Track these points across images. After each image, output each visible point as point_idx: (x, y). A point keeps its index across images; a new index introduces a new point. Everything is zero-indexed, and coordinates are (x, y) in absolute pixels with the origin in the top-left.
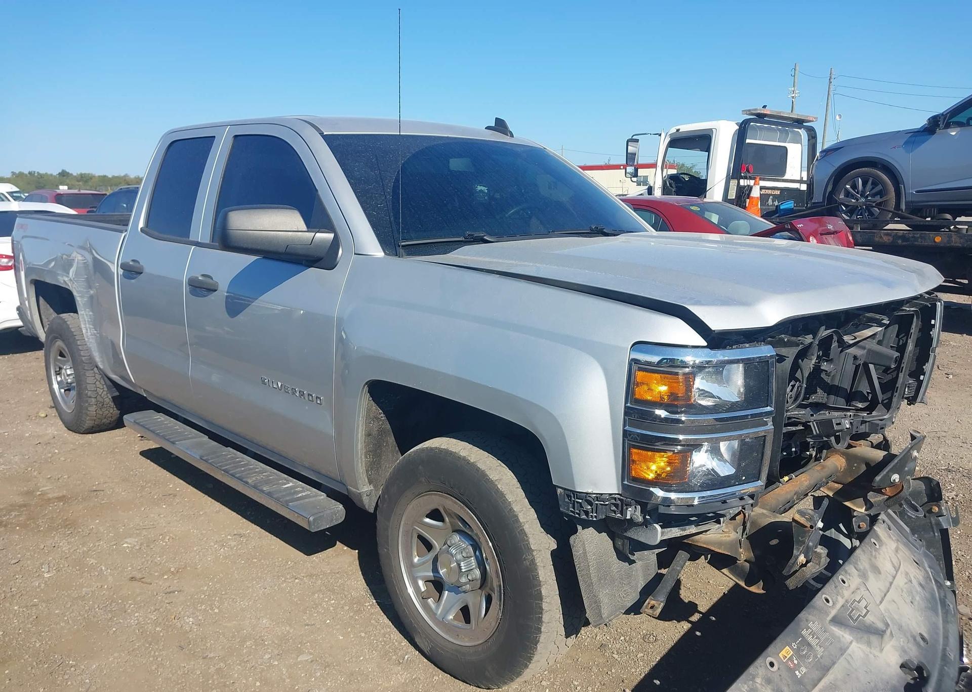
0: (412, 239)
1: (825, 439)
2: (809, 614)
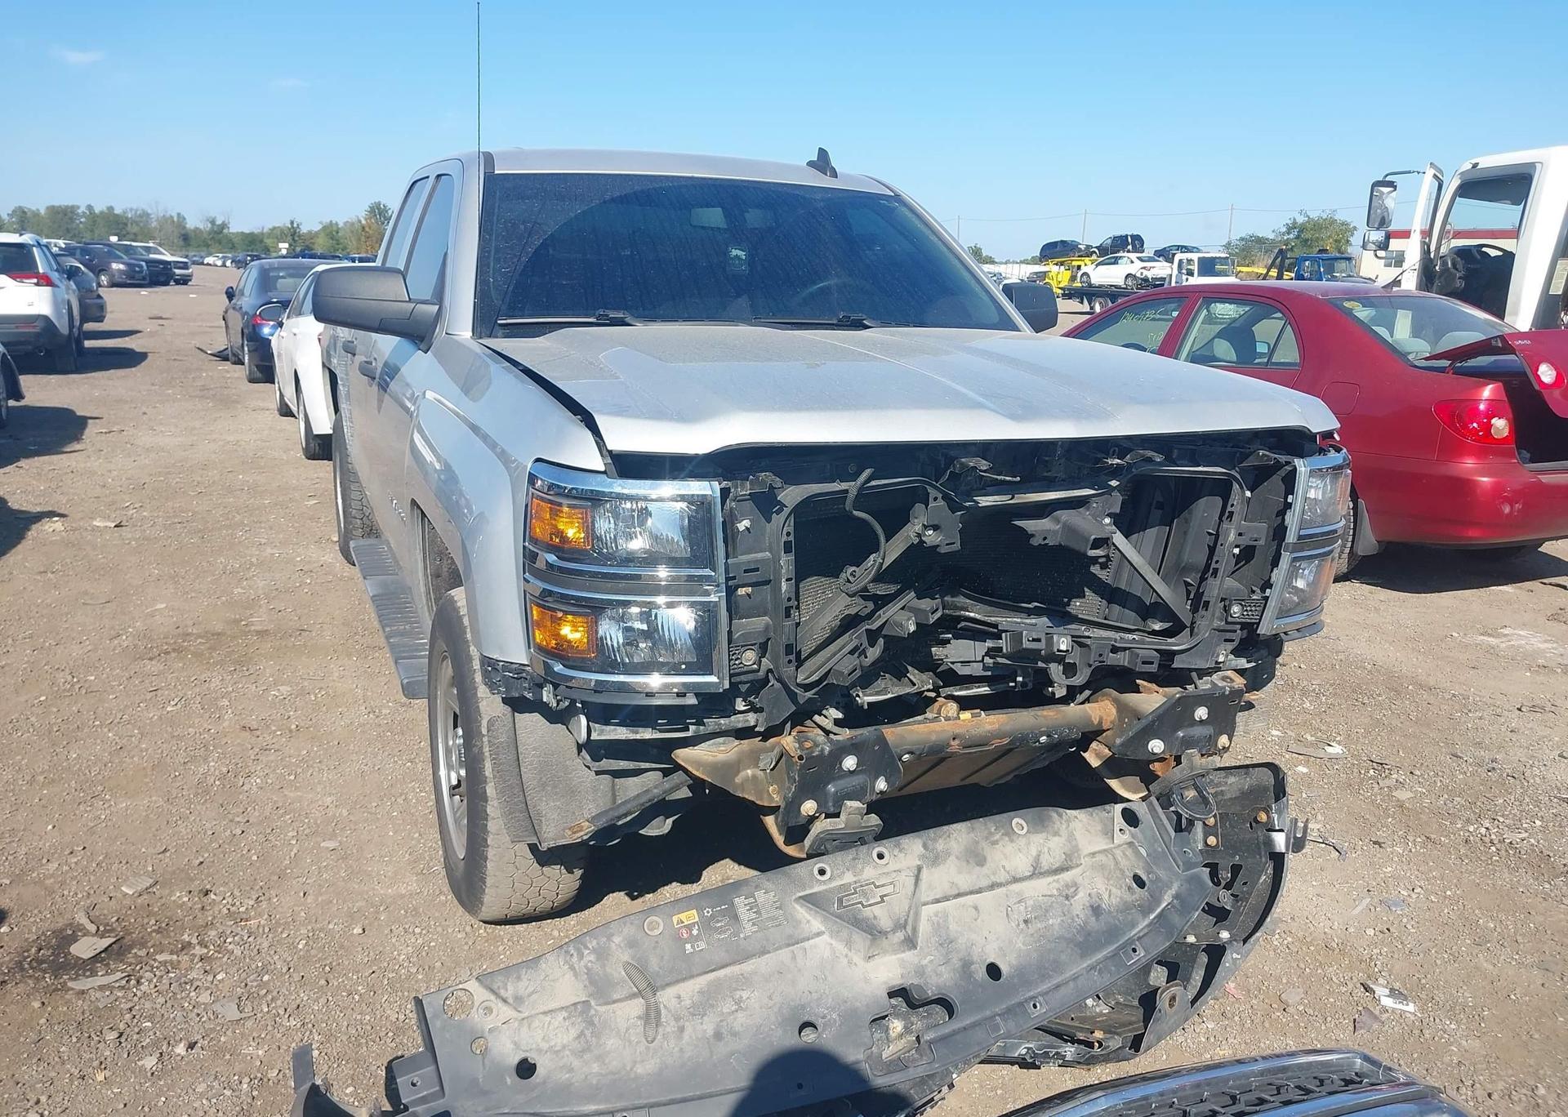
0: (522, 317)
1: (1040, 664)
2: (768, 880)
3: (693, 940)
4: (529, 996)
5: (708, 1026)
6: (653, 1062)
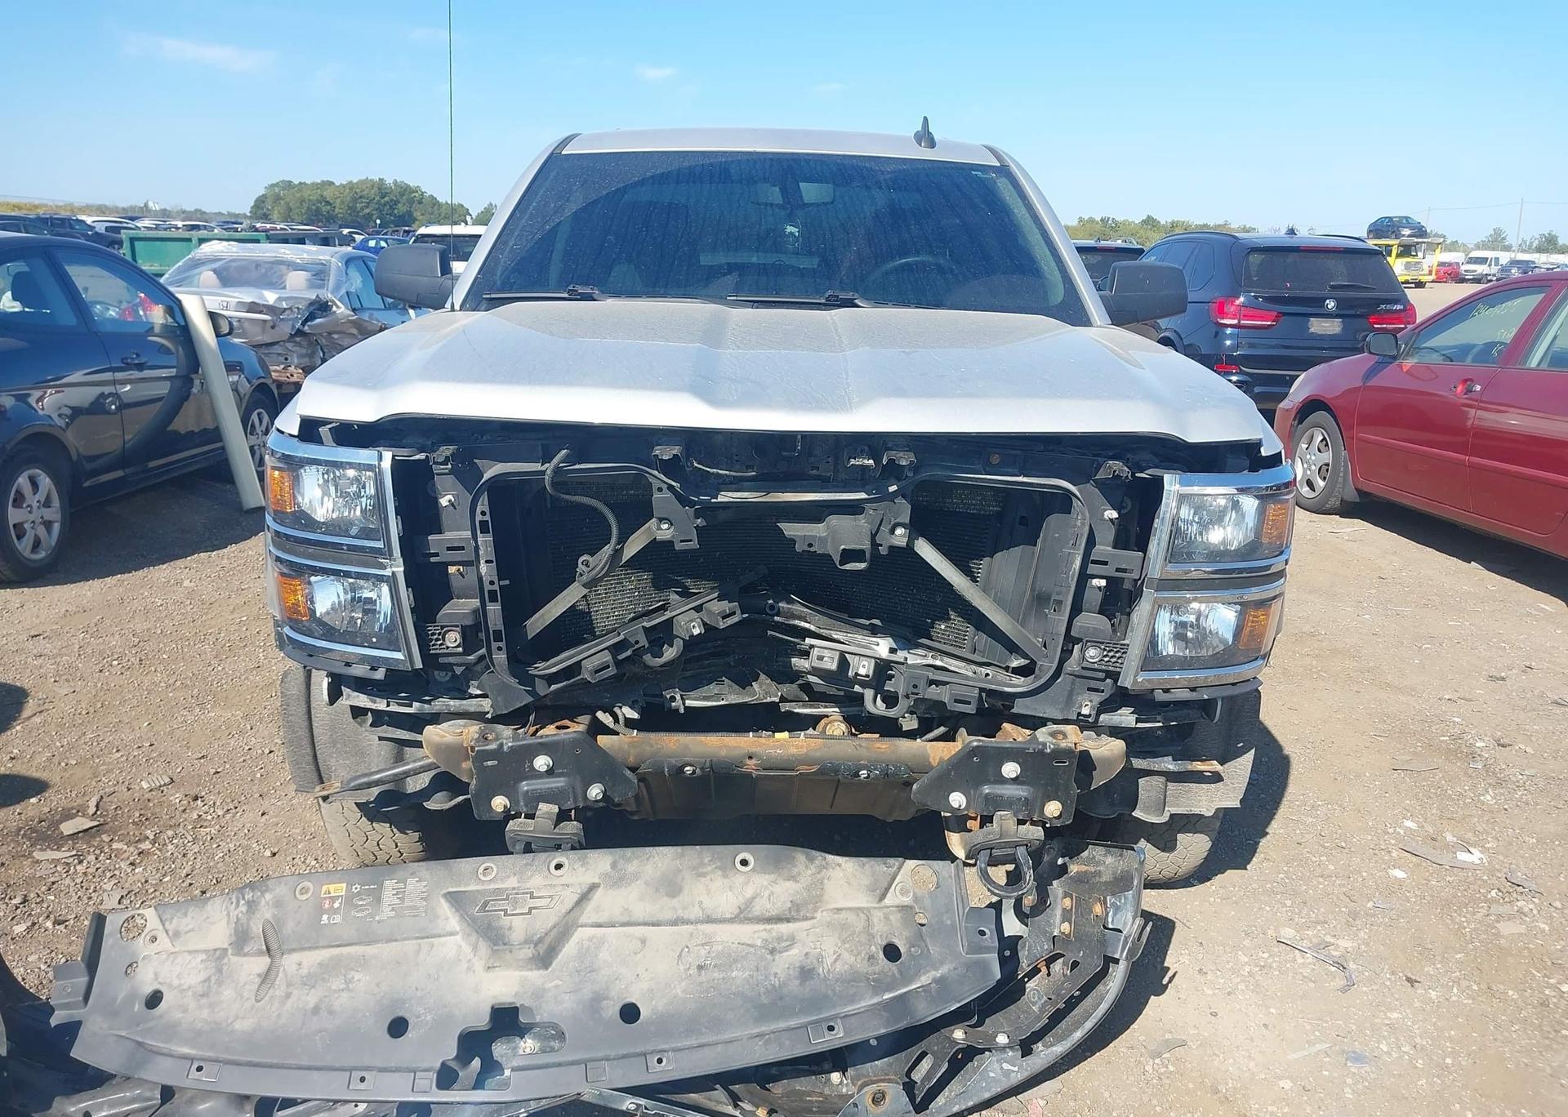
0: (508, 292)
3: (332, 911)
4: (186, 933)
5: (311, 999)
6: (251, 1020)
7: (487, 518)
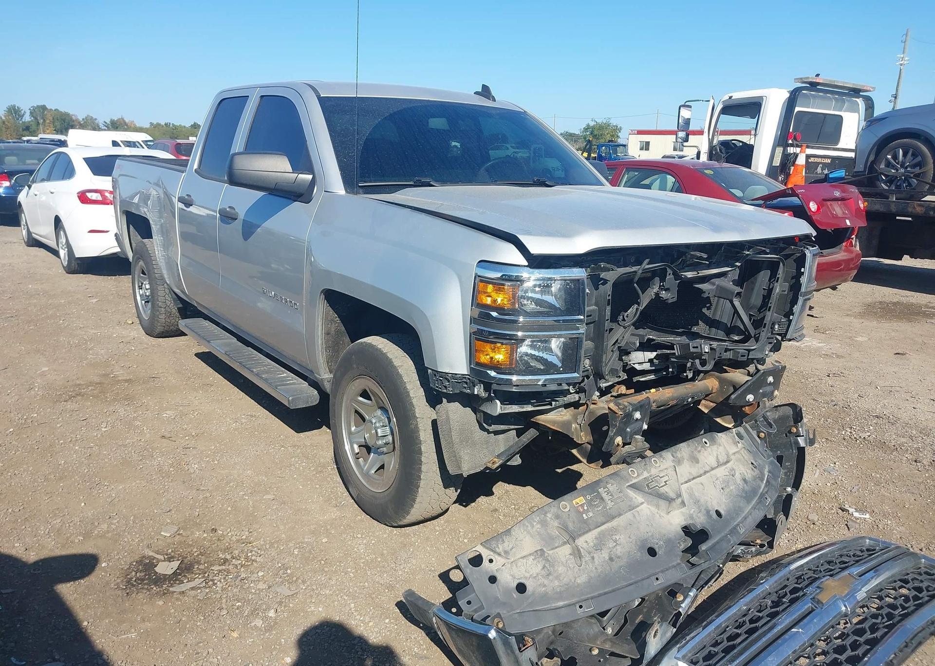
1: (691, 361)
3: (585, 512)
4: (511, 550)
5: (605, 555)
6: (584, 576)
7: (610, 298)
